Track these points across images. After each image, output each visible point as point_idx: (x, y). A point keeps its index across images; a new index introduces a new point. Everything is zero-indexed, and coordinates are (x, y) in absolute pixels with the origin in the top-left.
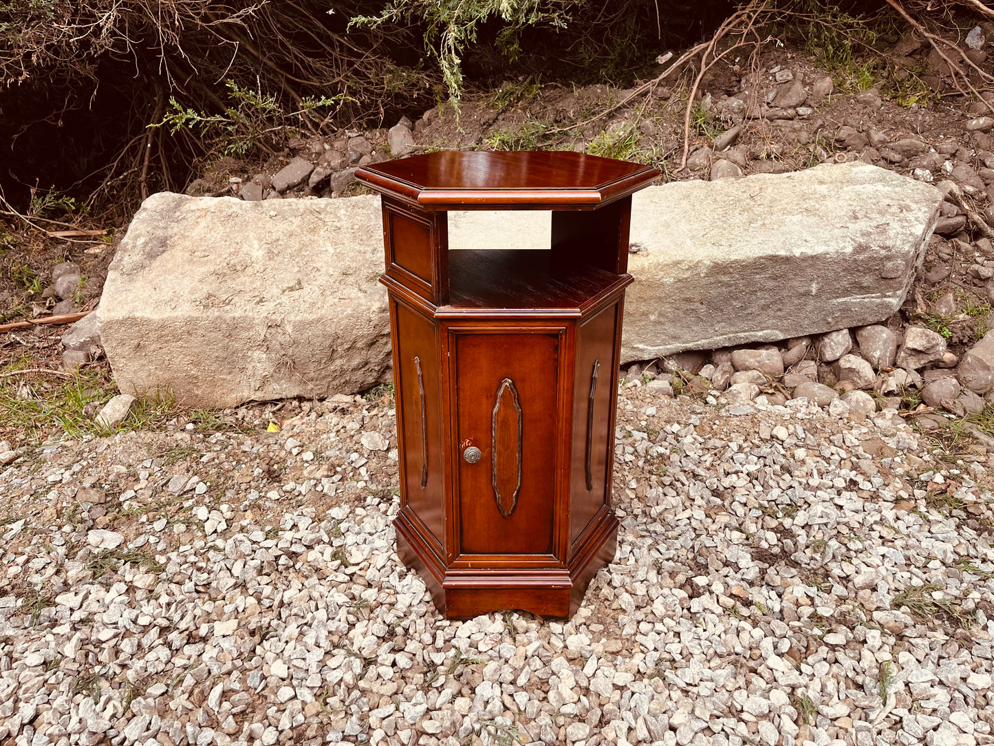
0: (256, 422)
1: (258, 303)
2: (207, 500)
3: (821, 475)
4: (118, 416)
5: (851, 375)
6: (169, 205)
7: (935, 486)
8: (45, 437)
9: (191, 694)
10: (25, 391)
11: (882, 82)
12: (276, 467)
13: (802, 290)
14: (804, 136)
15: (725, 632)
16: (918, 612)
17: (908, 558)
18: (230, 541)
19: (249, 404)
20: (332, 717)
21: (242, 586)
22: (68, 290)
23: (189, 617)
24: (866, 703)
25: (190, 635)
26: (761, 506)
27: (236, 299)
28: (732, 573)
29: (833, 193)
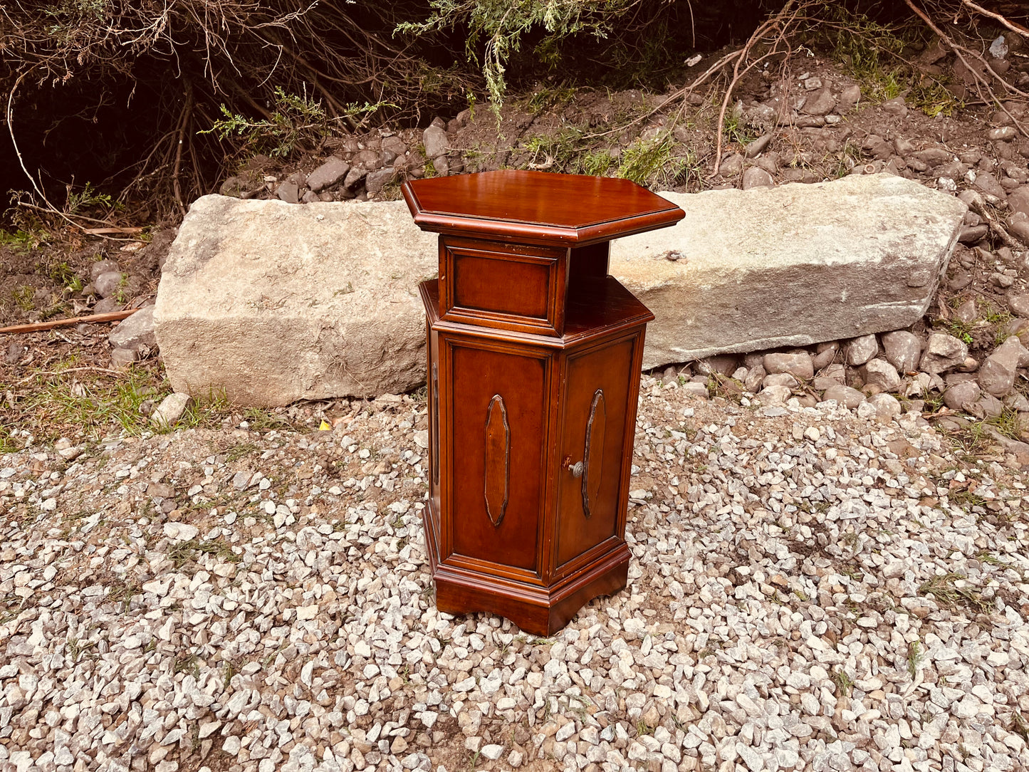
0: (308, 421)
1: (311, 305)
2: (272, 495)
3: (851, 474)
4: (175, 414)
5: (877, 378)
6: (218, 207)
7: (957, 484)
8: (104, 433)
9: (283, 671)
10: (78, 389)
11: (908, 90)
12: (334, 463)
13: (832, 297)
14: (833, 144)
15: (767, 616)
16: (942, 598)
17: (932, 550)
18: (301, 533)
19: (300, 402)
20: (416, 691)
21: (317, 574)
22: (109, 288)
23: (271, 603)
24: (897, 678)
25: (274, 619)
26: (796, 502)
27: (289, 301)
28: (771, 564)
29: (863, 204)
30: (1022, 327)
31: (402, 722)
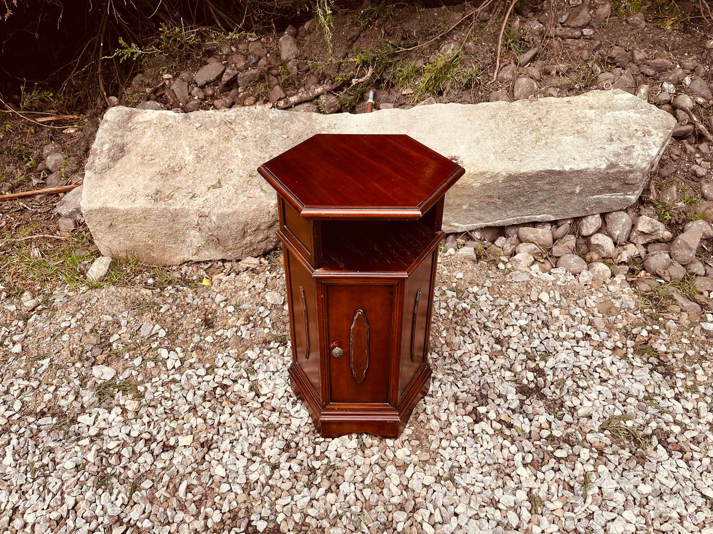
0: (195, 278)
1: (191, 198)
2: (167, 342)
3: (568, 328)
4: (102, 273)
5: (597, 248)
6: (123, 117)
7: (641, 338)
8: (53, 288)
9: (168, 487)
10: (36, 252)
11: (649, 4)
12: (210, 316)
13: (569, 191)
15: (494, 447)
16: (614, 436)
17: (614, 394)
18: (184, 376)
19: (189, 263)
20: (254, 504)
21: (193, 409)
22: (55, 166)
23: (162, 432)
25: (164, 445)
26: (526, 352)
27: (176, 195)
28: (502, 403)
29: (598, 117)
30: (708, 208)
31: (242, 529)
